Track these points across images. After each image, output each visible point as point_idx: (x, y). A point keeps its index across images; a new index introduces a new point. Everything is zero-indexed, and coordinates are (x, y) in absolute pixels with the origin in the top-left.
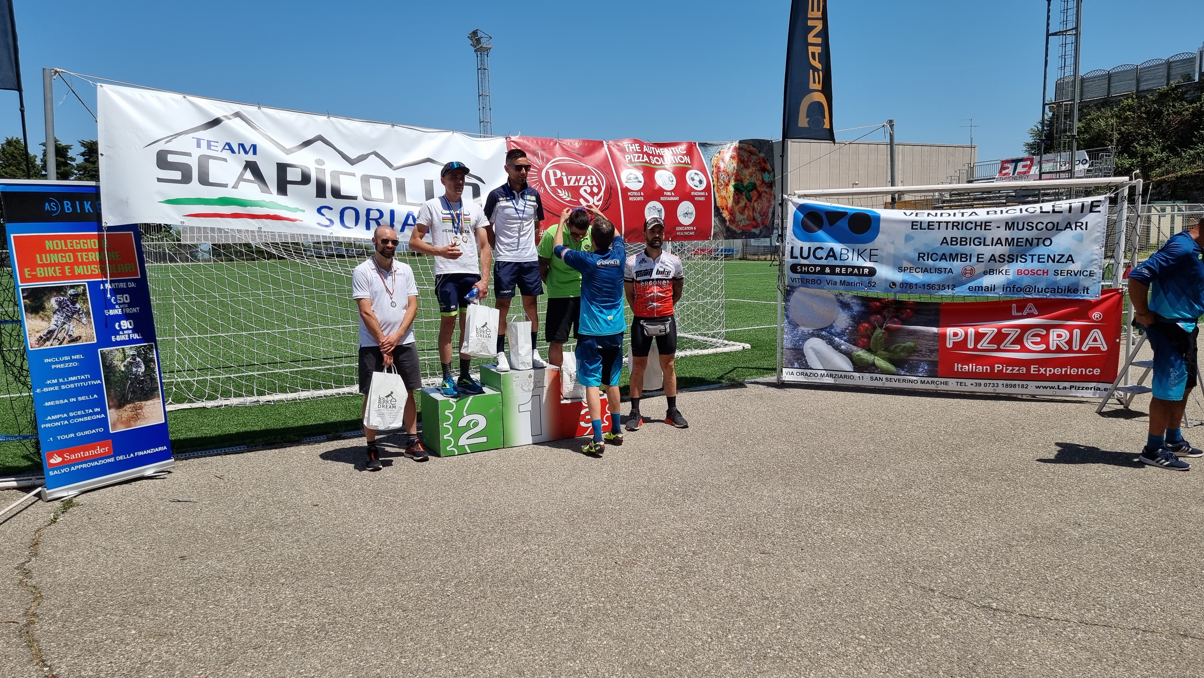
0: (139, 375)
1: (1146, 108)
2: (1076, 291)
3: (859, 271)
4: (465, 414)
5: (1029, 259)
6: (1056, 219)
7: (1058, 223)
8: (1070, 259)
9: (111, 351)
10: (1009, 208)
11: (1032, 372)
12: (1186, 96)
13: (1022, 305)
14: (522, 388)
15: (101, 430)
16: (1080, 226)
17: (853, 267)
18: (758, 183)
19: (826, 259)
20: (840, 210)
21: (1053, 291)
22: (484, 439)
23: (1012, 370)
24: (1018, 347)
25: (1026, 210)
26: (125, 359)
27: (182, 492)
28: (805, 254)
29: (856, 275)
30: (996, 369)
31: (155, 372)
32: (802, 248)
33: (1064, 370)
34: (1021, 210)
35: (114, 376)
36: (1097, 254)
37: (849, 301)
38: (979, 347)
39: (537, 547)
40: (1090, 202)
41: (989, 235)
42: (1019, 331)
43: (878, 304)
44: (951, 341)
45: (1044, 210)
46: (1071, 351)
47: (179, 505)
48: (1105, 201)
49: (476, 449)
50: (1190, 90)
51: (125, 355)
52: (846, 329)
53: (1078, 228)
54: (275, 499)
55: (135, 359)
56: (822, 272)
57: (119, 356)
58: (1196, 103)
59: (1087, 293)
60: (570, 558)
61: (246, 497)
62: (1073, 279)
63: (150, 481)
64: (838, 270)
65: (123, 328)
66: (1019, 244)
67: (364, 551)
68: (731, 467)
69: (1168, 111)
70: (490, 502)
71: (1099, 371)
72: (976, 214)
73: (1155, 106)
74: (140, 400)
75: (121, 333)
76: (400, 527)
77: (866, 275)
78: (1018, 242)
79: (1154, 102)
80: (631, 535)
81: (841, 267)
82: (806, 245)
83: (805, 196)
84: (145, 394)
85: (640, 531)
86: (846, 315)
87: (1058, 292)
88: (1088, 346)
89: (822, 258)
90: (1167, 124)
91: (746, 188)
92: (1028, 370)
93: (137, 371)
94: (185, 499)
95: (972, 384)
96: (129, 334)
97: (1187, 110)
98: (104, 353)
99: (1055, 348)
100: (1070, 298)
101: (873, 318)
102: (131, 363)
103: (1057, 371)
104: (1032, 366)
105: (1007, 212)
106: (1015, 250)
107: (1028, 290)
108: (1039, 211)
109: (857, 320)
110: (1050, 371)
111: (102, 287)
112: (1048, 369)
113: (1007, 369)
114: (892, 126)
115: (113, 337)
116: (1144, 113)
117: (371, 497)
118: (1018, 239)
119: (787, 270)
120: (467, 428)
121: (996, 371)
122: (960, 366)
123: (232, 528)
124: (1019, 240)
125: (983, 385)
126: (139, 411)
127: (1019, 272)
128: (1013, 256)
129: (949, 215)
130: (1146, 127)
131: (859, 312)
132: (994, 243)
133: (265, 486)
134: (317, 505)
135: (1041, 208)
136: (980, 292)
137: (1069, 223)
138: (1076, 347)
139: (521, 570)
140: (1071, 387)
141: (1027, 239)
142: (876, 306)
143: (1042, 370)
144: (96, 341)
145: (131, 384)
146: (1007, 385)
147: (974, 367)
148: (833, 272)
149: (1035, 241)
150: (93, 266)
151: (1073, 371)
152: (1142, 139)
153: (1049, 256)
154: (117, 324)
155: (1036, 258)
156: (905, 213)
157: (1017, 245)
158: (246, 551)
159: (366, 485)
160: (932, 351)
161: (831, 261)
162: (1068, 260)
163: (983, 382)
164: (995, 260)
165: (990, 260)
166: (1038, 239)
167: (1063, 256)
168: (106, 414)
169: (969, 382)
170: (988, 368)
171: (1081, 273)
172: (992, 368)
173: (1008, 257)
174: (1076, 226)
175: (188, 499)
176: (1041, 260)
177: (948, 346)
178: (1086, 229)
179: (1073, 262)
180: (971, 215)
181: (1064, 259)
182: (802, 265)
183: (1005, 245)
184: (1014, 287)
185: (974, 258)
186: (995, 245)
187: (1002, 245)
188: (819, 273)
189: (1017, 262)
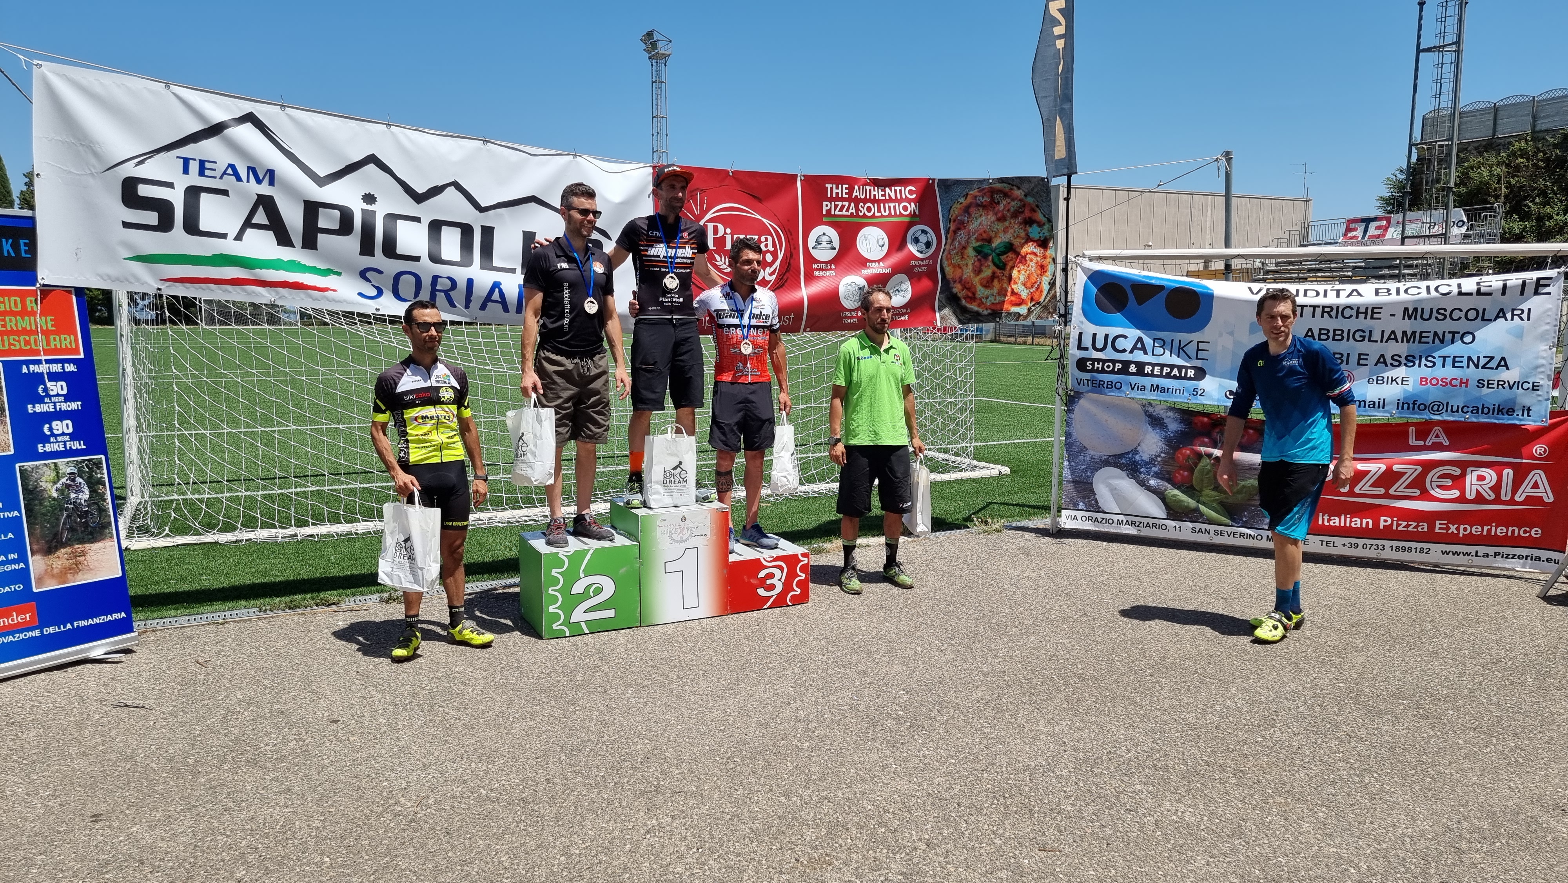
0: (80, 504)
1: (1545, 154)
2: (1510, 411)
3: (1180, 373)
4: (582, 575)
5: (1439, 362)
6: (1481, 303)
7: (1484, 310)
8: (1503, 363)
9: (37, 467)
10: (1408, 285)
11: (1437, 530)
13: (1424, 430)
14: (671, 537)
15: (19, 587)
16: (1519, 315)
17: (1172, 367)
19: (1131, 352)
20: (1153, 282)
21: (1476, 411)
22: (611, 613)
23: (1407, 526)
24: (1417, 492)
25: (1436, 289)
26: (59, 480)
27: (136, 690)
28: (1100, 344)
29: (1175, 377)
30: (1382, 524)
31: (105, 500)
32: (1095, 335)
33: (1486, 528)
34: (1428, 288)
35: (41, 504)
36: (1544, 358)
37: (1163, 414)
38: (1357, 490)
39: (669, 819)
40: (1535, 279)
41: (1378, 326)
42: (1420, 469)
43: (1206, 419)
45: (1464, 290)
46: (1498, 500)
47: (124, 713)
48: (1557, 279)
49: (597, 628)
51: (58, 473)
52: (1157, 456)
53: (1515, 317)
54: (276, 707)
55: (74, 480)
56: (1125, 371)
57: (50, 474)
59: (1529, 416)
60: (722, 845)
61: (231, 702)
62: (1506, 394)
63: (97, 666)
64: (1148, 369)
65: (55, 432)
66: (1423, 340)
67: (389, 816)
68: (986, 674)
70: (607, 726)
71: (1540, 532)
72: (1359, 294)
73: (1558, 151)
74: (82, 541)
75: (52, 439)
76: (456, 771)
77: (1190, 379)
78: (1421, 337)
79: (1556, 146)
80: (825, 802)
81: (1153, 365)
82: (1101, 331)
83: (1099, 259)
84: (91, 533)
85: (840, 794)
86: (1158, 435)
87: (1482, 413)
88: (1525, 495)
89: (1124, 351)
92: (1432, 527)
93: (77, 498)
94: (138, 702)
95: (1344, 545)
96: (65, 442)
98: (26, 470)
99: (1473, 496)
100: (1501, 421)
102: (68, 486)
103: (1476, 530)
104: (1438, 522)
105: (1406, 291)
106: (1415, 348)
107: (1436, 408)
108: (1455, 290)
109: (1175, 443)
110: (1465, 529)
111: (24, 370)
112: (1462, 527)
113: (1398, 525)
114: (1229, 160)
115: (40, 446)
116: (1542, 161)
117: (422, 710)
118: (1421, 332)
119: (1071, 366)
120: (585, 595)
121: (1382, 527)
122: (1326, 518)
123: (191, 761)
124: (1424, 335)
125: (1360, 546)
126: (81, 559)
127: (1423, 381)
128: (1414, 357)
129: (1318, 294)
130: (1544, 179)
131: (1177, 432)
132: (1385, 338)
133: (266, 682)
134: (336, 721)
135: (1459, 286)
136: (1362, 408)
137: (1502, 310)
138: (1505, 496)
139: (638, 868)
140: (1496, 554)
141: (1436, 334)
142: (1203, 423)
143: (1453, 528)
144: (12, 452)
145: (68, 517)
146: (1398, 548)
147: (1348, 520)
148: (1140, 372)
149: (1448, 337)
150: (11, 338)
151: (1501, 531)
152: (1538, 195)
153: (1470, 358)
154: (46, 427)
155: (1449, 361)
156: (1250, 289)
157: (1420, 342)
158: (200, 808)
159: (420, 686)
161: (1139, 356)
162: (1499, 365)
163: (1361, 542)
164: (1385, 363)
165: (1378, 362)
166: (1454, 333)
167: (1492, 358)
168: (26, 563)
169: (1339, 541)
170: (1370, 521)
171: (1519, 384)
172: (1376, 523)
173: (1406, 358)
174: (1513, 315)
175: (140, 703)
176: (1457, 364)
178: (1529, 319)
179: (1508, 369)
180: (1350, 295)
181: (1493, 364)
182: (1094, 360)
183: (1402, 342)
184: (1414, 404)
185: (1354, 359)
186: (1387, 341)
187: (1397, 342)
188: (1120, 372)
189: (1420, 366)
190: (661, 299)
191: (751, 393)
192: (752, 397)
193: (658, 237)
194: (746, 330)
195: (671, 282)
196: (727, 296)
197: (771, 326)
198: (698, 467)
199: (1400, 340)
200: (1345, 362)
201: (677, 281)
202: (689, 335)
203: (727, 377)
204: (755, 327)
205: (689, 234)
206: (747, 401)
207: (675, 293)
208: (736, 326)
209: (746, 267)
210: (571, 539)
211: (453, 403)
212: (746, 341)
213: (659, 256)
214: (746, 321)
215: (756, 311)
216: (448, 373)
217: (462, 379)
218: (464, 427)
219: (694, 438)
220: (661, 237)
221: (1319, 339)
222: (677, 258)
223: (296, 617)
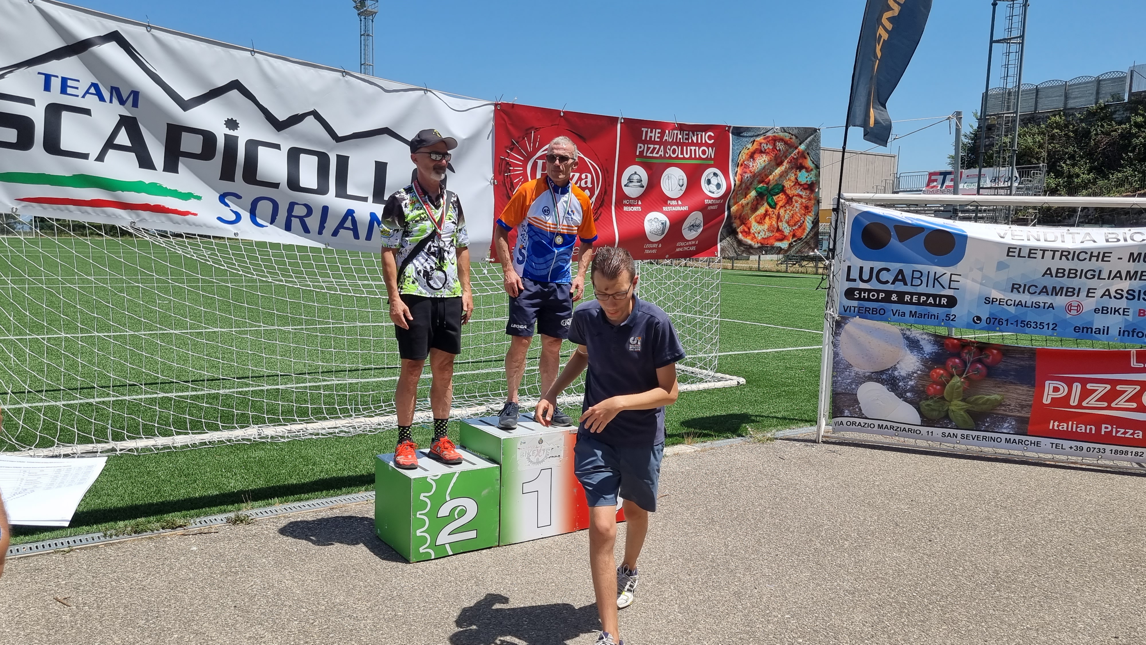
1: (1074, 127)
3: (935, 300)
4: (448, 498)
12: (1114, 116)
14: (528, 458)
17: (928, 295)
19: (893, 283)
23: (1125, 433)
24: (1135, 405)
28: (866, 277)
29: (931, 305)
30: (1103, 430)
32: (861, 268)
37: (918, 336)
41: (1107, 267)
42: (1138, 388)
44: (1050, 397)
50: (1119, 110)
52: (913, 373)
56: (887, 299)
58: (1125, 124)
64: (907, 298)
69: (1096, 130)
72: (1092, 239)
73: (1084, 125)
77: (943, 306)
79: (1082, 121)
81: (912, 294)
82: (867, 265)
83: (865, 201)
86: (915, 356)
89: (887, 282)
90: (1095, 144)
95: (1071, 448)
97: (1115, 131)
101: (950, 363)
105: (1132, 237)
109: (929, 363)
113: (1117, 432)
116: (1072, 131)
119: (839, 294)
120: (449, 519)
121: (1103, 433)
122: (1056, 423)
125: (1085, 449)
127: (1141, 313)
128: (1134, 291)
130: (1073, 146)
131: (931, 353)
132: (1112, 276)
136: (1089, 334)
146: (1116, 452)
147: (1074, 426)
148: (901, 300)
152: (1069, 158)
157: (1140, 279)
160: (1022, 407)
161: (898, 288)
163: (1085, 445)
164: (1109, 295)
165: (1104, 295)
169: (1067, 444)
170: (1094, 428)
172: (1098, 429)
173: (1128, 292)
177: (1044, 402)
180: (1084, 239)
182: (861, 290)
183: (1126, 279)
184: (1133, 332)
185: (1083, 294)
186: (1113, 279)
187: (1121, 279)
188: (883, 300)
189: (1139, 299)
199: (1124, 278)
200: (1076, 295)
221: (1056, 276)
223: (145, 543)
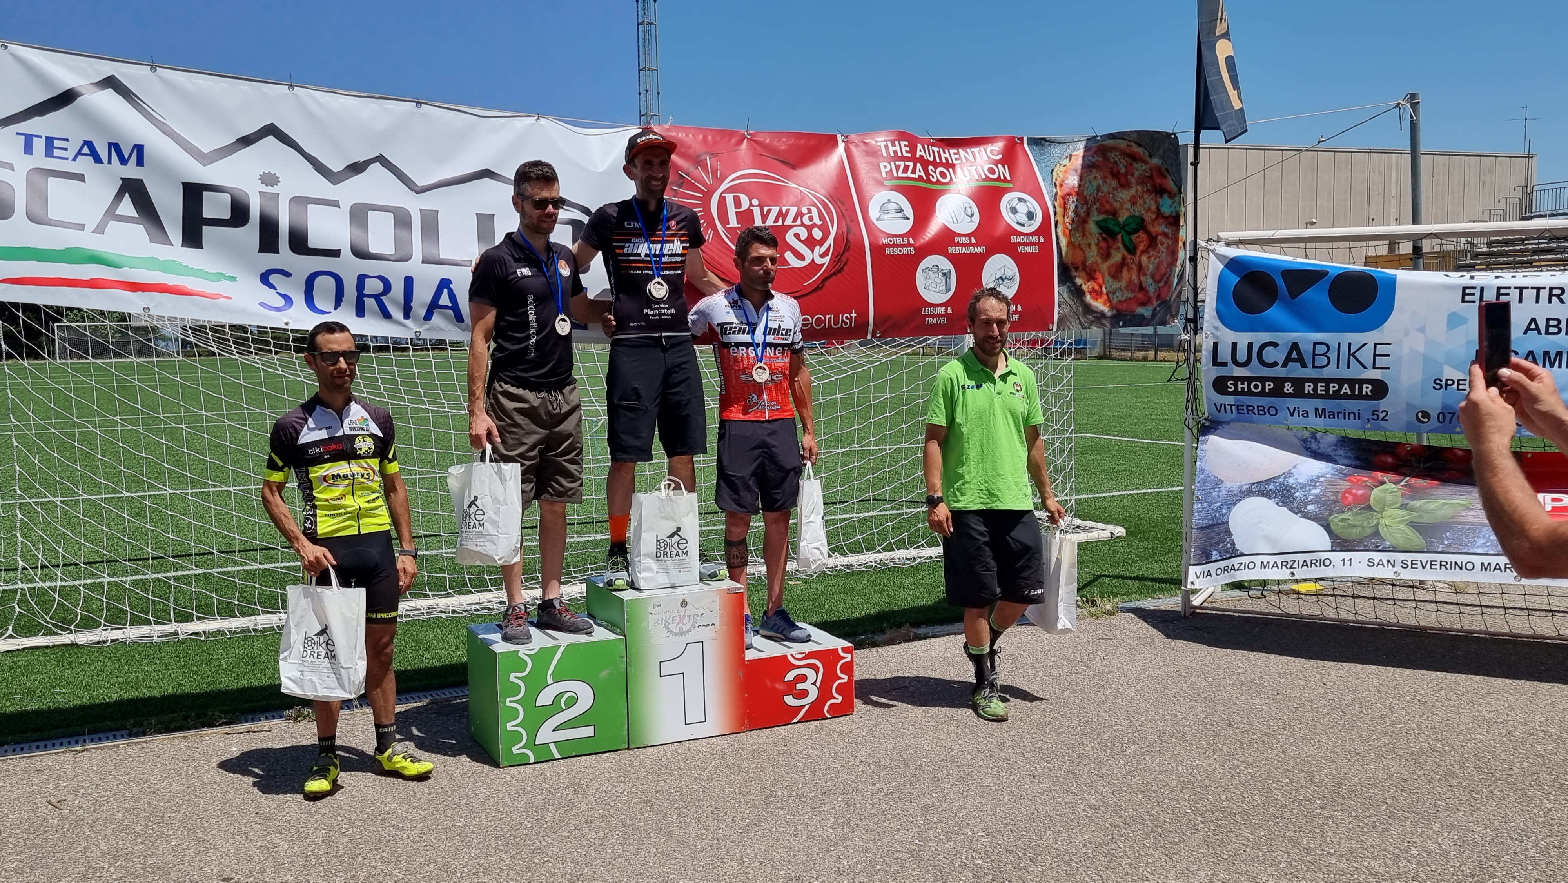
3: (1352, 388)
4: (550, 680)
14: (666, 627)
17: (1341, 382)
18: (1149, 217)
19: (1284, 365)
22: (587, 731)
28: (1241, 357)
29: (1346, 396)
32: (1235, 345)
49: (572, 751)
56: (1278, 391)
64: (1309, 387)
81: (1314, 381)
82: (1242, 339)
83: (1239, 242)
89: (1275, 364)
91: (1123, 227)
114: (1414, 106)
119: (1204, 387)
120: (555, 708)
148: (1298, 392)
161: (1295, 370)
182: (1235, 379)
188: (1272, 393)
190: (645, 311)
191: (770, 434)
192: (770, 441)
193: (637, 229)
194: (759, 350)
195: (658, 290)
196: (734, 304)
197: (793, 344)
198: (701, 534)
201: (666, 286)
202: (684, 359)
203: (735, 413)
204: (771, 345)
205: (678, 223)
206: (763, 445)
207: (664, 303)
208: (747, 345)
209: (757, 268)
210: (533, 630)
211: (373, 456)
212: (759, 365)
213: (639, 255)
214: (759, 337)
215: (773, 325)
216: (367, 416)
217: (385, 422)
218: (389, 486)
219: (695, 495)
220: (640, 229)
222: (664, 255)
